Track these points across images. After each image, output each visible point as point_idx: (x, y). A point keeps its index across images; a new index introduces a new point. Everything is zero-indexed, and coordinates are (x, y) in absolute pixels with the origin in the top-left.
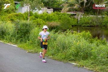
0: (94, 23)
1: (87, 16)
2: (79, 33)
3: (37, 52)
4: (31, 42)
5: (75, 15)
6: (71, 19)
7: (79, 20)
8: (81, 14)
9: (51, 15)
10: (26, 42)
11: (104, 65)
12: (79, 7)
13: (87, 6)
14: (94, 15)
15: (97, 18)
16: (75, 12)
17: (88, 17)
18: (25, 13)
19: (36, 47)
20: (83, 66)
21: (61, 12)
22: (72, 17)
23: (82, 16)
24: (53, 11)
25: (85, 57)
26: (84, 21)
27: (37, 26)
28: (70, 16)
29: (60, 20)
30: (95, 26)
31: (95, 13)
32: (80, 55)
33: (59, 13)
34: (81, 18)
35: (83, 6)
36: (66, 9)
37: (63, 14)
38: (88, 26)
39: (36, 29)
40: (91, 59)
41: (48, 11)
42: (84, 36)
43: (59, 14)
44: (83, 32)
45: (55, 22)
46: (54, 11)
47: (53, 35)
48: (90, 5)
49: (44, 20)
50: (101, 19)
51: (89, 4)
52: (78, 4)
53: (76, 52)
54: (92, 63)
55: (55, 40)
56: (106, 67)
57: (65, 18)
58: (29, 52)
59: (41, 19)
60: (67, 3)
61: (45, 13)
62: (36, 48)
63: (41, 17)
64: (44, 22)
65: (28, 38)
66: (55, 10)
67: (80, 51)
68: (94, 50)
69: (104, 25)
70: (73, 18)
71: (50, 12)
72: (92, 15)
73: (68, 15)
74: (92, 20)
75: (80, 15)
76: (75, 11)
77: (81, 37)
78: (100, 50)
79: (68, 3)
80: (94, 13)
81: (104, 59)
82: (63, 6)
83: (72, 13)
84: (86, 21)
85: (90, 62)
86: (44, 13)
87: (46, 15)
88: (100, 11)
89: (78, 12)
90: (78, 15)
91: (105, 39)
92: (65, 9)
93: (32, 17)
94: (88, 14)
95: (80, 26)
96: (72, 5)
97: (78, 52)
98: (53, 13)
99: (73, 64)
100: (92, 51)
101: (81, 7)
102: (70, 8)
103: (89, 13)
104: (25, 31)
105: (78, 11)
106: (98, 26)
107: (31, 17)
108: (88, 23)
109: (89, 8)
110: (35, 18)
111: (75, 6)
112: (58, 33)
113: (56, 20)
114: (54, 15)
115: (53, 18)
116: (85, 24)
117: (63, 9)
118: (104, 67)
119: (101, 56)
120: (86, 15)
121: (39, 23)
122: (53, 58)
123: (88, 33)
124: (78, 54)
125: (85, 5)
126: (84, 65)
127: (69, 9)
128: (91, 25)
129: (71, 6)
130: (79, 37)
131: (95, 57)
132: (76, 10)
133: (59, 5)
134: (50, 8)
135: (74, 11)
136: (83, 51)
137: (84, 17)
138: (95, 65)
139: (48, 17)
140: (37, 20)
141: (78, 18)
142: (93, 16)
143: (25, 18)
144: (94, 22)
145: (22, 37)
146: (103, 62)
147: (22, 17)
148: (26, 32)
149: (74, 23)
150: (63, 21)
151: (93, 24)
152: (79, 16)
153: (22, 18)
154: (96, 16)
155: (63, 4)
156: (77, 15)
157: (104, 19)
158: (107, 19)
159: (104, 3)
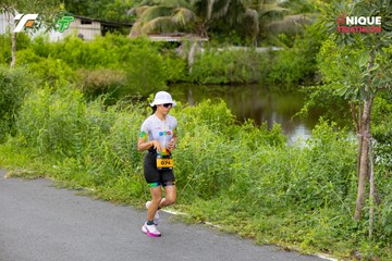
0: (244, 71)
1: (220, 50)
2: (190, 108)
3: (42, 176)
4: (20, 138)
5: (179, 44)
6: (165, 59)
7: (191, 61)
8: (199, 42)
9: (92, 46)
10: (2, 141)
11: (274, 213)
12: (192, 20)
13: (217, 15)
14: (243, 45)
15: (253, 56)
16: (179, 35)
17: (221, 53)
19: (39, 155)
20: (203, 221)
21: (130, 36)
22: (168, 53)
23: (203, 50)
24: (99, 32)
25: (211, 189)
26: (210, 65)
27: (43, 85)
28: (160, 50)
29: (125, 65)
30: (244, 83)
31: (247, 39)
32: (191, 182)
33: (121, 37)
34: (197, 57)
35: (205, 15)
36: (144, 23)
37: (134, 43)
38: (222, 84)
39: (42, 92)
40: (230, 193)
41: (81, 32)
42: (207, 117)
43: (122, 43)
44: (205, 104)
45: (109, 70)
46: (104, 33)
47: (99, 113)
48: (228, 11)
49: (70, 62)
50: (267, 60)
51: (226, 9)
52: (187, 7)
53: (179, 172)
54: (234, 210)
55: (105, 131)
56: (280, 221)
57: (143, 57)
58: (13, 176)
59: (58, 60)
60: (148, 4)
61: (73, 38)
62: (38, 162)
63: (60, 51)
64: (70, 70)
65: (10, 126)
66: (110, 27)
67: (193, 169)
68: (240, 164)
69: (277, 80)
70: (171, 57)
71: (91, 34)
72: (236, 44)
73: (153, 44)
74: (235, 62)
75: (195, 44)
76: (176, 33)
77: (195, 121)
78: (260, 163)
79: (153, 5)
80: (243, 38)
81: (273, 195)
82: (135, 14)
83: (168, 39)
84: (216, 64)
85: (226, 204)
86: (67, 39)
87: (77, 45)
88: (261, 31)
89: (189, 35)
90: (189, 47)
91: (276, 126)
92: (142, 24)
93: (26, 51)
94: (221, 41)
95: (195, 82)
96: (165, 11)
97: (184, 173)
98: (102, 40)
99: (169, 211)
100: (234, 166)
101: (196, 19)
102: (160, 22)
103: (227, 39)
105: (188, 32)
106: (254, 82)
107: (22, 53)
108: (224, 73)
109: (225, 21)
110: (38, 57)
111: (176, 13)
112: (115, 107)
113: (112, 62)
114: (105, 46)
115: (100, 57)
116: (213, 75)
117: (136, 25)
118: (273, 220)
119: (265, 185)
120: (214, 46)
121: (50, 74)
122: (100, 194)
123: (222, 107)
124: (185, 178)
125: (213, 12)
126: (206, 216)
127: (156, 23)
128: (232, 80)
129: (163, 15)
130: (191, 120)
131: (244, 189)
132: (181, 29)
133: (122, 10)
134: (89, 22)
135: (172, 31)
136: (204, 169)
137: (207, 54)
138: (244, 213)
139: (85, 52)
140: (43, 64)
141: (188, 55)
142: (238, 48)
144: (241, 67)
146: (269, 205)
149: (174, 72)
150: (135, 65)
151: (240, 76)
152: (192, 49)
154: (250, 49)
155: (137, 8)
156: (184, 44)
157: (276, 58)
158: (286, 57)
159: (275, 4)
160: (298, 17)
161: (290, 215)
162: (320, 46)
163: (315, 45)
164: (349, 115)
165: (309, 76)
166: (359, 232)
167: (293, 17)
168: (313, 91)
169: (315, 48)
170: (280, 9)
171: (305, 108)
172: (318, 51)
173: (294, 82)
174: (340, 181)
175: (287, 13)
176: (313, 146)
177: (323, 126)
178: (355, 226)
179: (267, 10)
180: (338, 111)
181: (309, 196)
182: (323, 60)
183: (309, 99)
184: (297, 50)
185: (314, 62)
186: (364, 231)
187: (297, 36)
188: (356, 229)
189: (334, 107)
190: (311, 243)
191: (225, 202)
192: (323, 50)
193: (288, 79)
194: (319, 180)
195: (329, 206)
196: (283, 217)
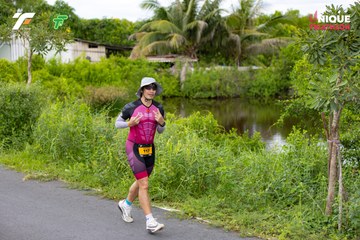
0: (228, 87)
1: (207, 69)
2: (182, 120)
3: (55, 179)
4: (37, 146)
5: (172, 65)
6: (160, 77)
7: (183, 79)
8: (189, 63)
9: (98, 67)
10: (21, 149)
11: (255, 209)
12: (183, 43)
13: (205, 39)
14: (228, 65)
15: (236, 75)
16: (172, 57)
17: (208, 72)
18: (20, 61)
19: (53, 161)
20: (194, 216)
21: (130, 58)
22: (163, 72)
23: (193, 69)
24: (104, 55)
25: (201, 188)
26: (199, 82)
27: (55, 99)
28: (156, 70)
29: (126, 82)
30: (229, 97)
31: (231, 60)
32: (184, 183)
33: (123, 59)
34: (188, 75)
35: (195, 39)
36: (143, 47)
37: (134, 64)
38: (210, 98)
39: (54, 107)
40: (217, 193)
41: (89, 54)
42: (196, 126)
43: (124, 64)
44: (195, 116)
45: (113, 87)
46: (108, 56)
47: (104, 125)
48: (215, 36)
49: (79, 80)
50: (248, 77)
51: (213, 34)
52: (179, 33)
53: (173, 174)
54: (221, 207)
55: (109, 139)
56: (260, 216)
58: (31, 179)
60: (145, 30)
61: (82, 60)
62: (52, 166)
63: (71, 71)
64: (79, 87)
65: (28, 135)
66: (113, 50)
67: (185, 172)
68: (225, 168)
69: (256, 94)
70: (166, 76)
71: (97, 56)
72: (221, 64)
73: (150, 64)
74: (220, 80)
75: (186, 65)
76: (170, 55)
77: (187, 130)
78: (242, 166)
79: (150, 31)
80: (227, 59)
81: (254, 194)
82: (135, 39)
83: (163, 60)
84: (204, 82)
85: (214, 202)
86: (77, 61)
87: (85, 66)
88: (243, 53)
89: (181, 57)
90: (181, 66)
91: (256, 134)
92: (141, 48)
93: (41, 71)
94: (208, 62)
95: (186, 97)
96: (160, 36)
97: (178, 175)
98: (107, 61)
99: (165, 208)
100: (220, 169)
101: (187, 43)
102: (156, 46)
103: (214, 60)
104: (18, 116)
105: (180, 54)
106: (237, 97)
107: (38, 73)
108: (211, 89)
109: (211, 45)
110: (51, 76)
111: (170, 38)
113: (115, 80)
114: (109, 66)
115: (105, 76)
116: (202, 90)
117: (135, 48)
118: (255, 215)
119: (247, 185)
120: (203, 66)
121: (62, 91)
122: (105, 194)
123: (209, 118)
124: (179, 180)
125: (201, 37)
126: (197, 212)
127: (153, 47)
128: (218, 95)
129: (158, 40)
130: (183, 130)
131: (228, 190)
132: (175, 52)
133: (123, 36)
134: (95, 46)
135: (167, 54)
136: (194, 172)
137: (197, 73)
139: (92, 72)
140: (56, 82)
141: (180, 74)
142: (223, 68)
143: (20, 74)
144: (226, 84)
145: (10, 134)
146: (251, 202)
147: (10, 72)
148: (21, 118)
149: (169, 89)
151: (224, 92)
152: (184, 69)
153: (12, 76)
154: (233, 69)
155: (136, 34)
156: (177, 64)
157: (255, 76)
158: (264, 74)
159: (254, 30)
160: (274, 40)
161: (270, 212)
162: (293, 65)
163: (289, 65)
164: (319, 124)
165: (284, 91)
166: (329, 225)
167: (269, 41)
168: (288, 104)
169: (289, 67)
170: (259, 34)
171: (281, 120)
172: (291, 69)
173: (271, 96)
174: (311, 181)
175: (265, 37)
176: (288, 151)
177: (296, 133)
178: (326, 221)
179: (247, 34)
180: (310, 121)
181: (284, 195)
182: (296, 77)
183: (284, 111)
184: (273, 69)
185: (288, 79)
186: (334, 225)
187: (274, 57)
188: (326, 223)
189: (306, 117)
190: (288, 235)
191: (212, 200)
192: (296, 68)
193: (266, 94)
194: (293, 181)
195: (303, 203)
196: (264, 212)
